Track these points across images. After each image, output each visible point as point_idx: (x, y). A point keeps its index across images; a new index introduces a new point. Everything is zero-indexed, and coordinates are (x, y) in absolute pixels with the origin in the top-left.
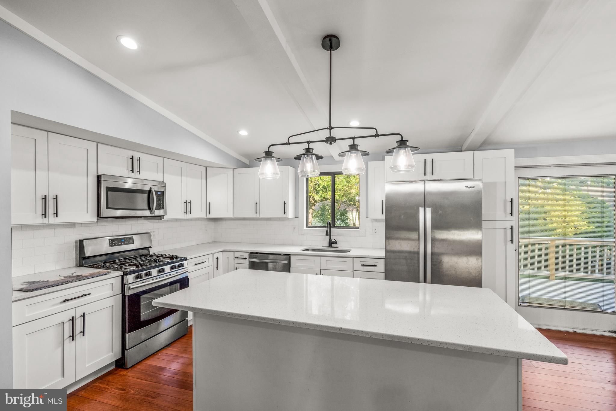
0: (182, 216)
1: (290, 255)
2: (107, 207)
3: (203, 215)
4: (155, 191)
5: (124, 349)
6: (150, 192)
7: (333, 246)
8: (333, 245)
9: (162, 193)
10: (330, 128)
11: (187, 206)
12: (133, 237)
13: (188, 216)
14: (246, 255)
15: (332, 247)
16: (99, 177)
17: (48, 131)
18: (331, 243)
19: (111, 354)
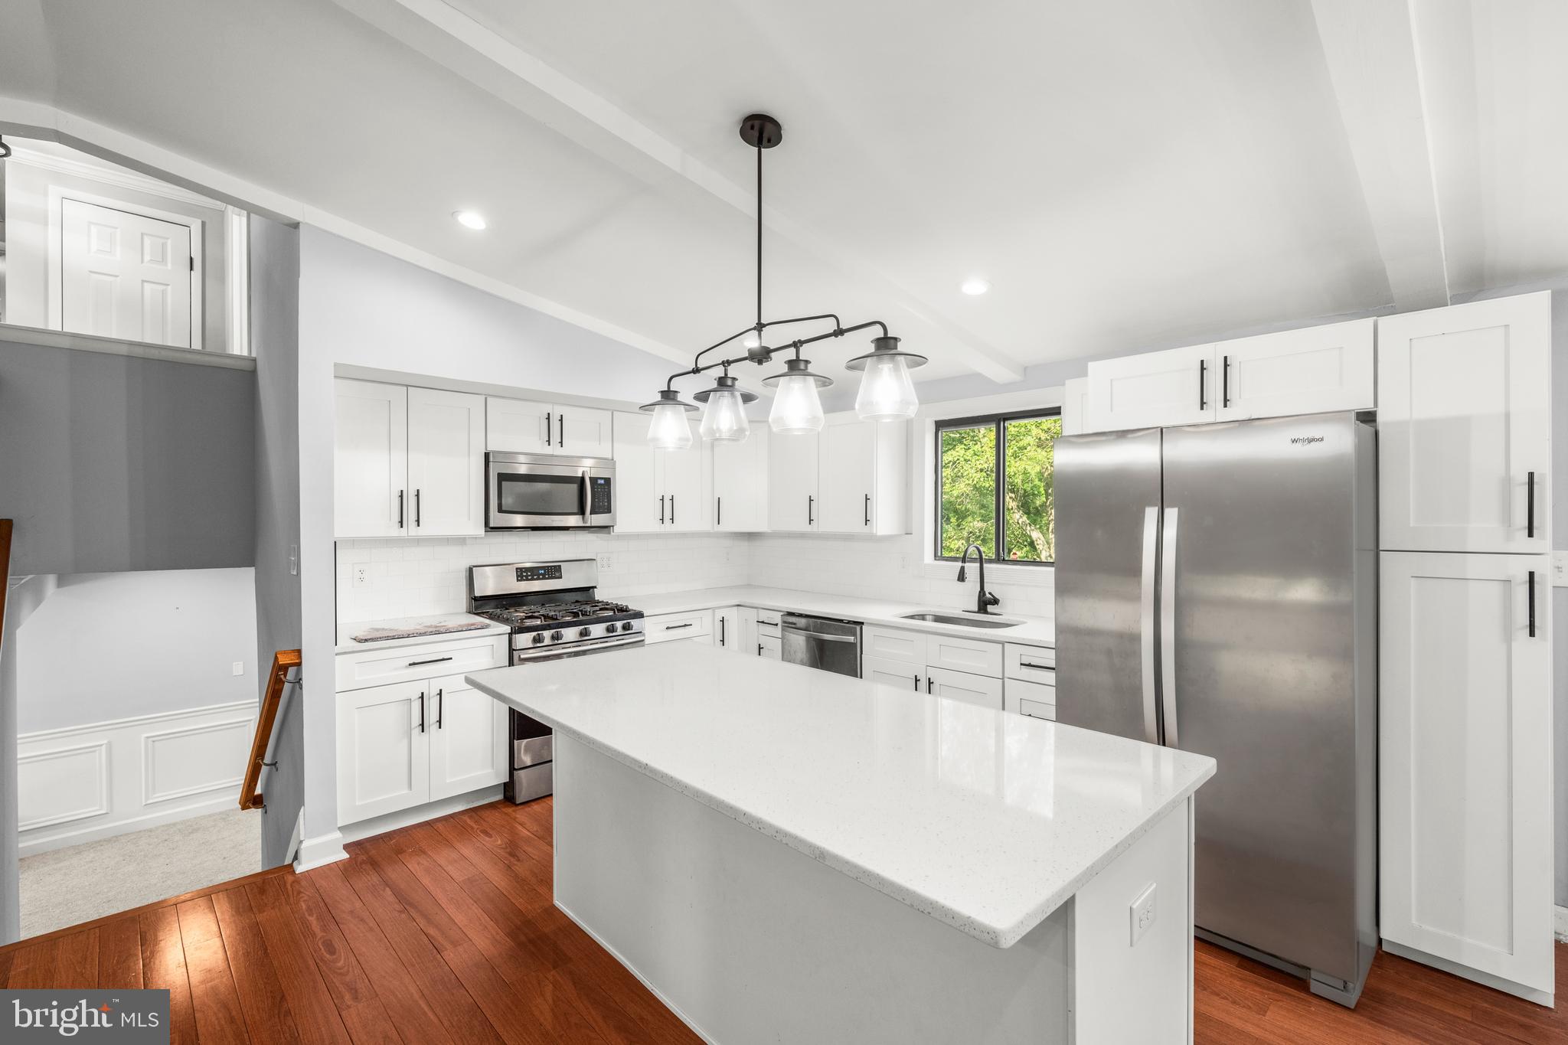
0: (655, 527)
1: (863, 623)
2: (500, 510)
3: (706, 524)
4: (590, 478)
5: (512, 769)
6: (583, 479)
7: (989, 610)
8: (990, 608)
9: (608, 481)
10: (760, 327)
11: (667, 508)
12: (560, 566)
13: (668, 527)
14: (777, 618)
15: (986, 612)
16: (487, 455)
17: (407, 386)
18: (986, 603)
19: (490, 770)
